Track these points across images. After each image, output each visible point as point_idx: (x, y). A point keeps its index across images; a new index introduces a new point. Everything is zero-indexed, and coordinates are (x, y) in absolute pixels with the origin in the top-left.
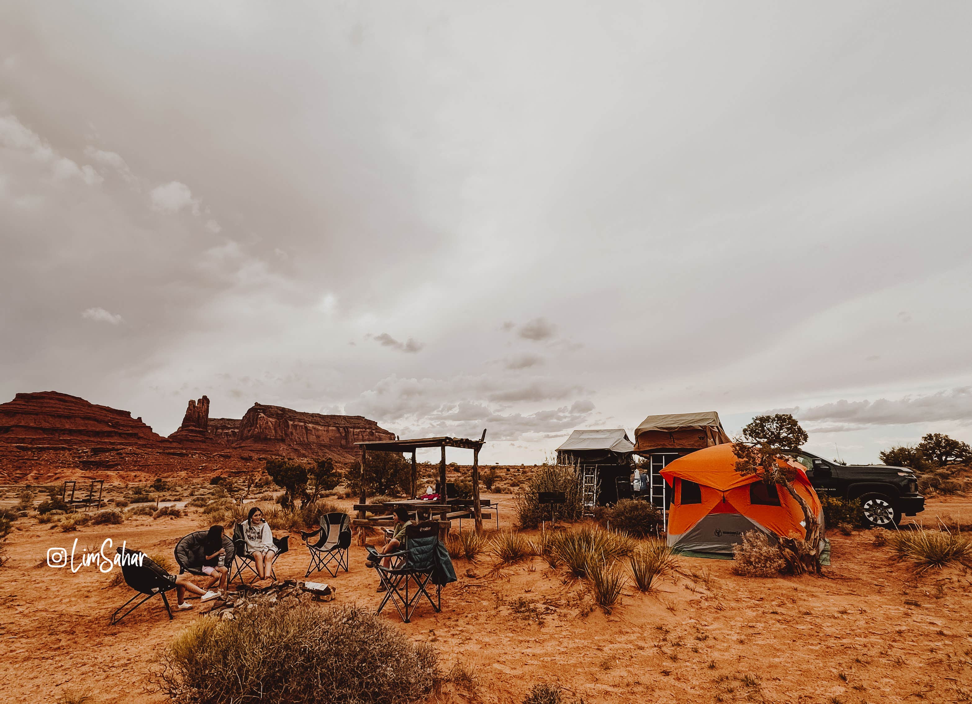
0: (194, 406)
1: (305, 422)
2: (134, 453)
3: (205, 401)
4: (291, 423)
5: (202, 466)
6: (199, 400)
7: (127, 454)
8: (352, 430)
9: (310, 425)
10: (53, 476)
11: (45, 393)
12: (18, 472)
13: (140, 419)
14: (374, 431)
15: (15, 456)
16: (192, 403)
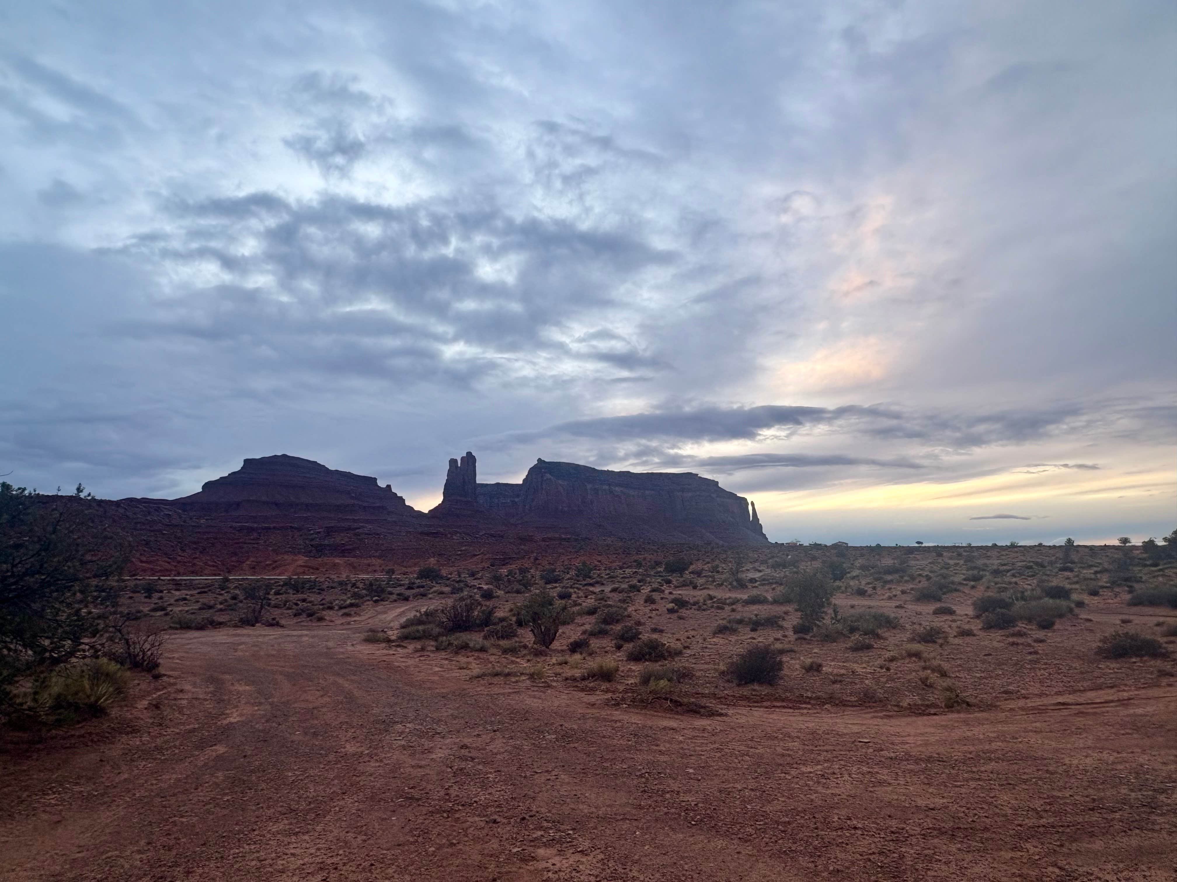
0: (457, 467)
1: (609, 485)
2: (374, 533)
3: (470, 460)
4: (589, 486)
5: (461, 551)
6: (463, 458)
7: (366, 534)
8: (679, 494)
9: (617, 489)
10: (270, 565)
11: (275, 457)
12: (234, 559)
13: (389, 486)
14: (714, 496)
15: (229, 539)
16: (453, 462)
